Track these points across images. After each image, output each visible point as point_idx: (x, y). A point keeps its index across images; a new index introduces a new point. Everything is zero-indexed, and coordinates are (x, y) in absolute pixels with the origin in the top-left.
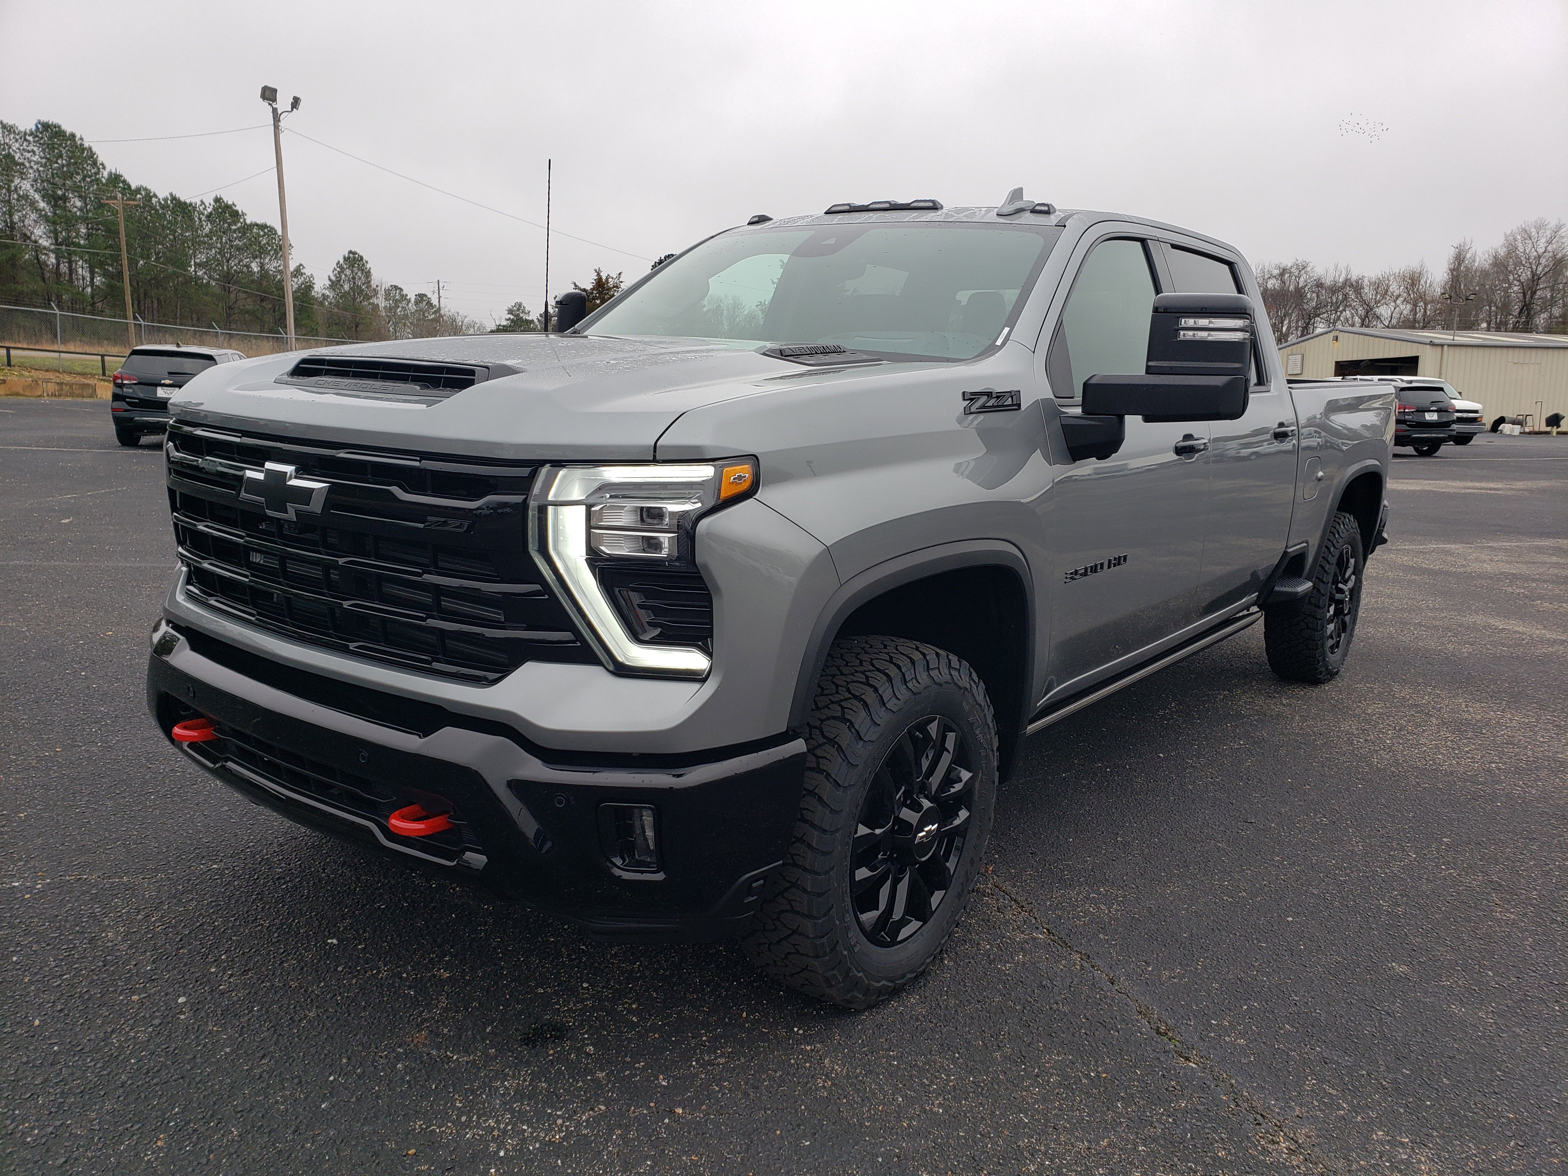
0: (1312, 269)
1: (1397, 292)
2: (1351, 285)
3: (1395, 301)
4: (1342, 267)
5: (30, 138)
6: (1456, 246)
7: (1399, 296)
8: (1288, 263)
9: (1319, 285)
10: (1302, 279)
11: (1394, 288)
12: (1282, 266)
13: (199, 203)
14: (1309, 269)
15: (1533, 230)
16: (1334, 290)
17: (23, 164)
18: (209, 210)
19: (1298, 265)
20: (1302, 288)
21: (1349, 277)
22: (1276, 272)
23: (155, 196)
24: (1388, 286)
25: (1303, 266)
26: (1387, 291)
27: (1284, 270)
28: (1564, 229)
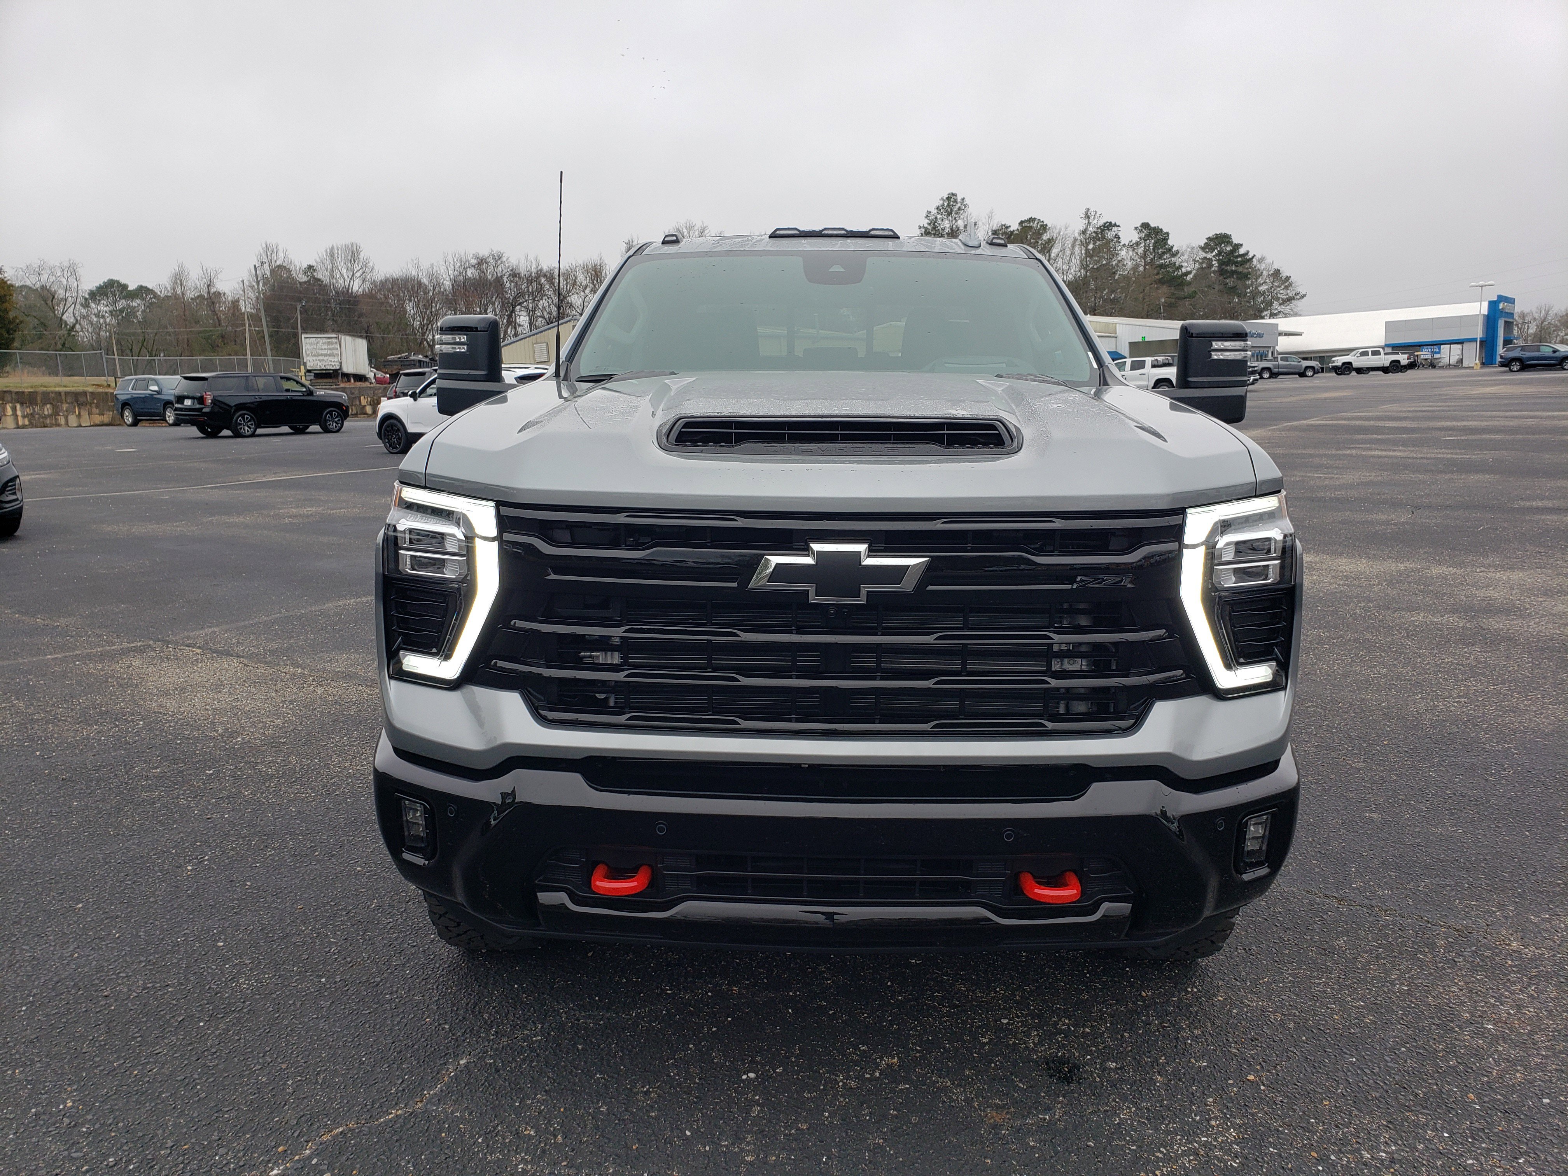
0: (507, 259)
1: (584, 283)
2: (545, 276)
3: (584, 291)
4: (531, 257)
6: (627, 241)
7: (586, 287)
8: (484, 252)
9: (514, 274)
10: (500, 269)
11: (581, 278)
12: (480, 255)
14: (504, 259)
15: (685, 230)
16: (530, 280)
19: (493, 255)
20: (502, 277)
21: (539, 267)
22: (474, 261)
24: (576, 278)
25: (498, 256)
26: (575, 281)
27: (482, 260)
28: (708, 231)
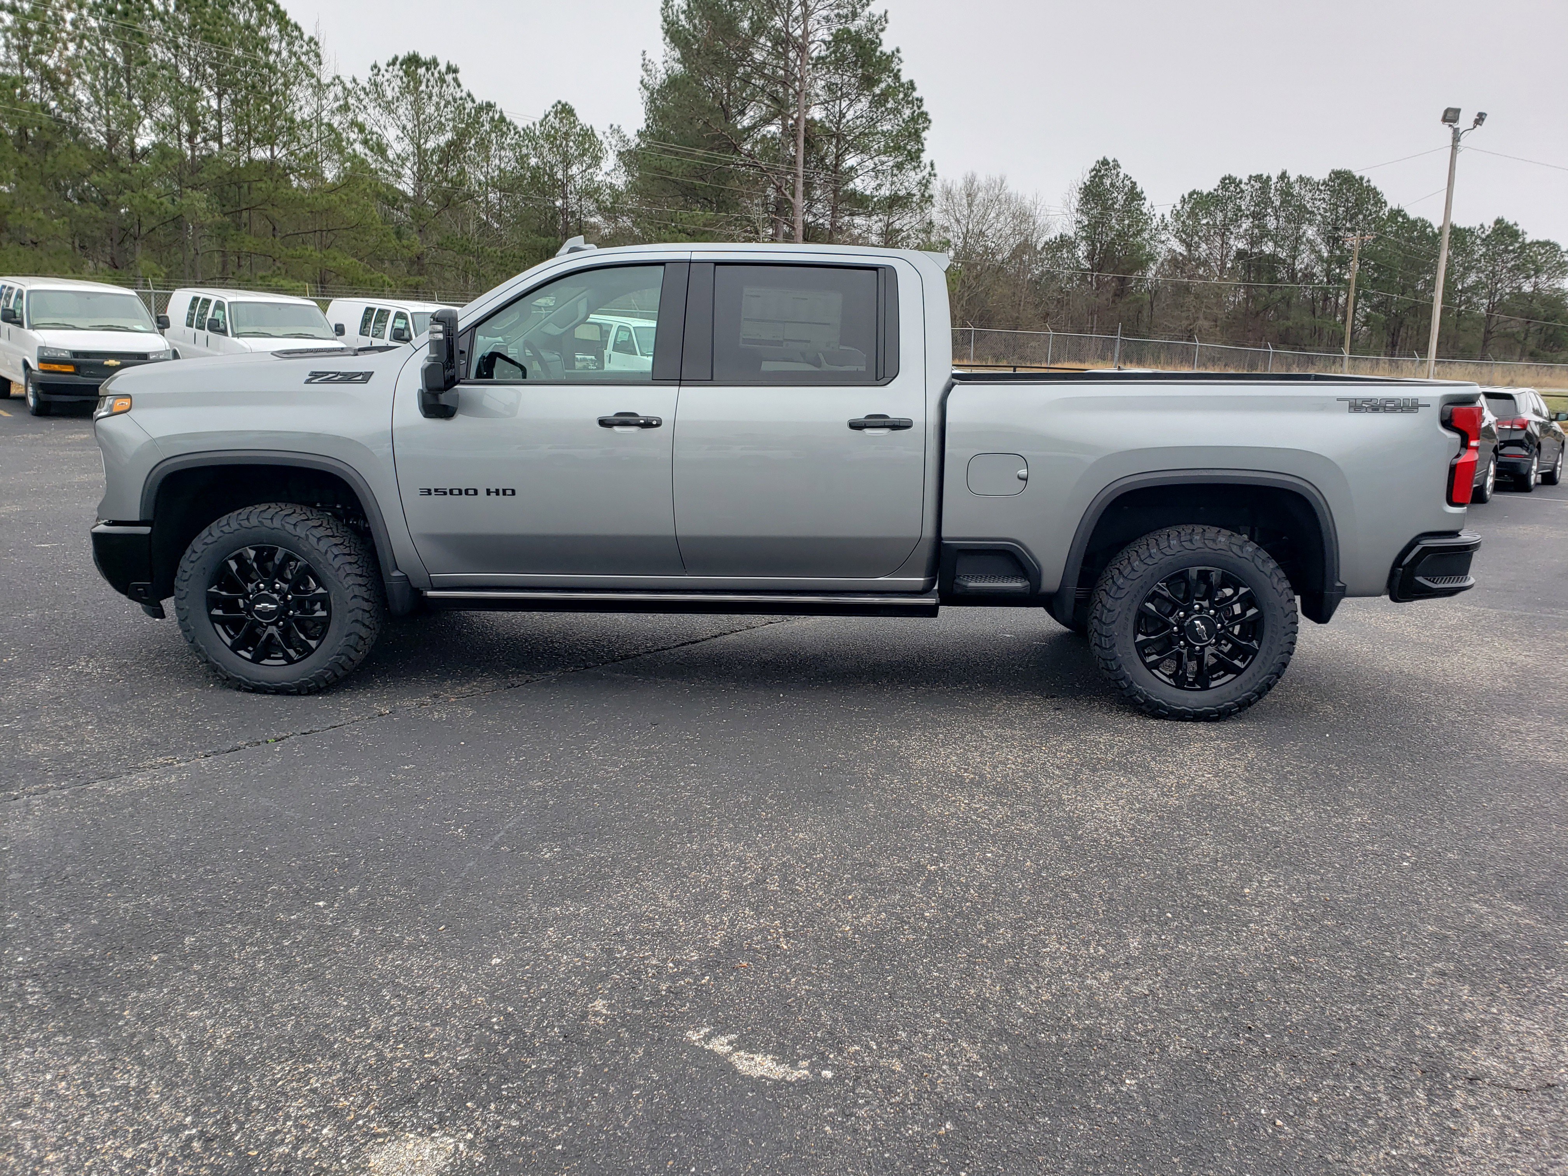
5: (1322, 188)
13: (1478, 227)
17: (1312, 212)
18: (1487, 233)
23: (1431, 226)
